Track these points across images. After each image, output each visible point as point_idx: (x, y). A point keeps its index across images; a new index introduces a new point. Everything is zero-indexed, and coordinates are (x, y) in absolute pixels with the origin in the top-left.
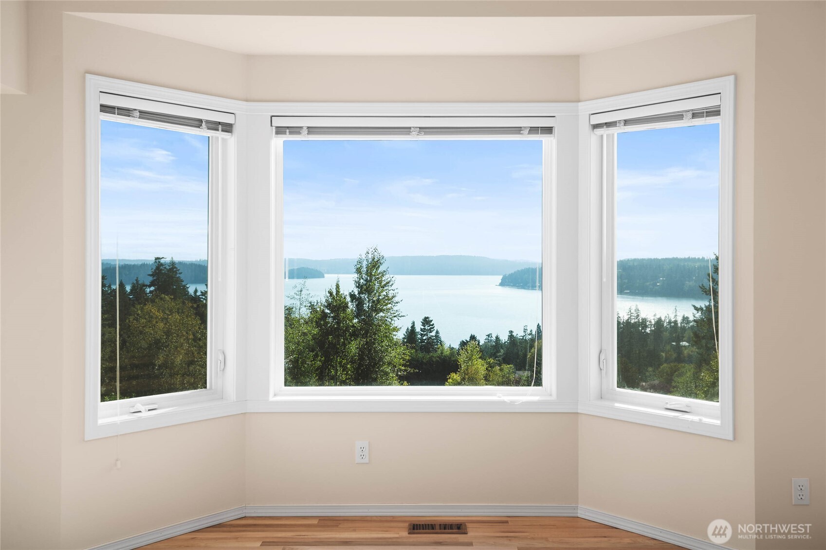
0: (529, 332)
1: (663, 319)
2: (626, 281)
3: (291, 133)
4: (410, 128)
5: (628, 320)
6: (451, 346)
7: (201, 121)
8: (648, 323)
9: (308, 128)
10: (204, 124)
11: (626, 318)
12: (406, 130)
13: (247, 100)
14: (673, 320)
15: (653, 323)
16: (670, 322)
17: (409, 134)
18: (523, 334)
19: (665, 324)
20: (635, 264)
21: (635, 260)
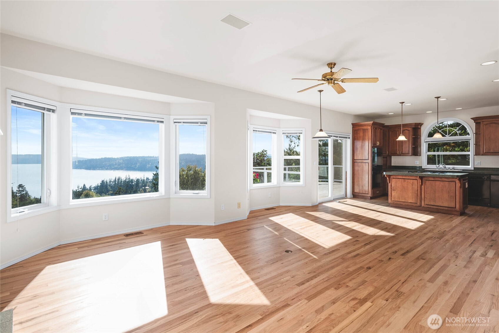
0: (80, 188)
1: (139, 179)
2: (124, 165)
3: (78, 115)
4: (121, 117)
5: (125, 180)
6: (36, 197)
7: (45, 108)
8: (133, 181)
9: (85, 114)
10: (46, 109)
11: (125, 179)
12: (120, 118)
13: (60, 102)
14: (143, 179)
15: (135, 180)
16: (142, 180)
17: (121, 119)
18: (77, 189)
19: (140, 181)
20: (128, 158)
21: (128, 157)
